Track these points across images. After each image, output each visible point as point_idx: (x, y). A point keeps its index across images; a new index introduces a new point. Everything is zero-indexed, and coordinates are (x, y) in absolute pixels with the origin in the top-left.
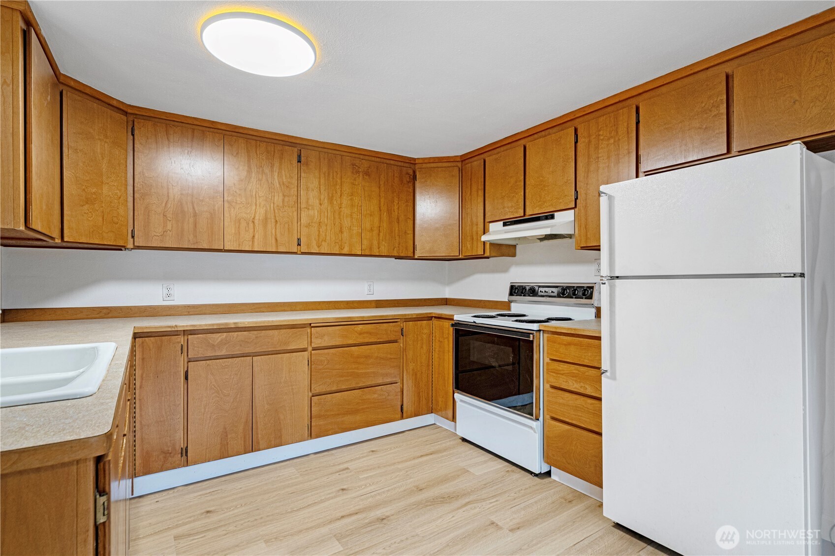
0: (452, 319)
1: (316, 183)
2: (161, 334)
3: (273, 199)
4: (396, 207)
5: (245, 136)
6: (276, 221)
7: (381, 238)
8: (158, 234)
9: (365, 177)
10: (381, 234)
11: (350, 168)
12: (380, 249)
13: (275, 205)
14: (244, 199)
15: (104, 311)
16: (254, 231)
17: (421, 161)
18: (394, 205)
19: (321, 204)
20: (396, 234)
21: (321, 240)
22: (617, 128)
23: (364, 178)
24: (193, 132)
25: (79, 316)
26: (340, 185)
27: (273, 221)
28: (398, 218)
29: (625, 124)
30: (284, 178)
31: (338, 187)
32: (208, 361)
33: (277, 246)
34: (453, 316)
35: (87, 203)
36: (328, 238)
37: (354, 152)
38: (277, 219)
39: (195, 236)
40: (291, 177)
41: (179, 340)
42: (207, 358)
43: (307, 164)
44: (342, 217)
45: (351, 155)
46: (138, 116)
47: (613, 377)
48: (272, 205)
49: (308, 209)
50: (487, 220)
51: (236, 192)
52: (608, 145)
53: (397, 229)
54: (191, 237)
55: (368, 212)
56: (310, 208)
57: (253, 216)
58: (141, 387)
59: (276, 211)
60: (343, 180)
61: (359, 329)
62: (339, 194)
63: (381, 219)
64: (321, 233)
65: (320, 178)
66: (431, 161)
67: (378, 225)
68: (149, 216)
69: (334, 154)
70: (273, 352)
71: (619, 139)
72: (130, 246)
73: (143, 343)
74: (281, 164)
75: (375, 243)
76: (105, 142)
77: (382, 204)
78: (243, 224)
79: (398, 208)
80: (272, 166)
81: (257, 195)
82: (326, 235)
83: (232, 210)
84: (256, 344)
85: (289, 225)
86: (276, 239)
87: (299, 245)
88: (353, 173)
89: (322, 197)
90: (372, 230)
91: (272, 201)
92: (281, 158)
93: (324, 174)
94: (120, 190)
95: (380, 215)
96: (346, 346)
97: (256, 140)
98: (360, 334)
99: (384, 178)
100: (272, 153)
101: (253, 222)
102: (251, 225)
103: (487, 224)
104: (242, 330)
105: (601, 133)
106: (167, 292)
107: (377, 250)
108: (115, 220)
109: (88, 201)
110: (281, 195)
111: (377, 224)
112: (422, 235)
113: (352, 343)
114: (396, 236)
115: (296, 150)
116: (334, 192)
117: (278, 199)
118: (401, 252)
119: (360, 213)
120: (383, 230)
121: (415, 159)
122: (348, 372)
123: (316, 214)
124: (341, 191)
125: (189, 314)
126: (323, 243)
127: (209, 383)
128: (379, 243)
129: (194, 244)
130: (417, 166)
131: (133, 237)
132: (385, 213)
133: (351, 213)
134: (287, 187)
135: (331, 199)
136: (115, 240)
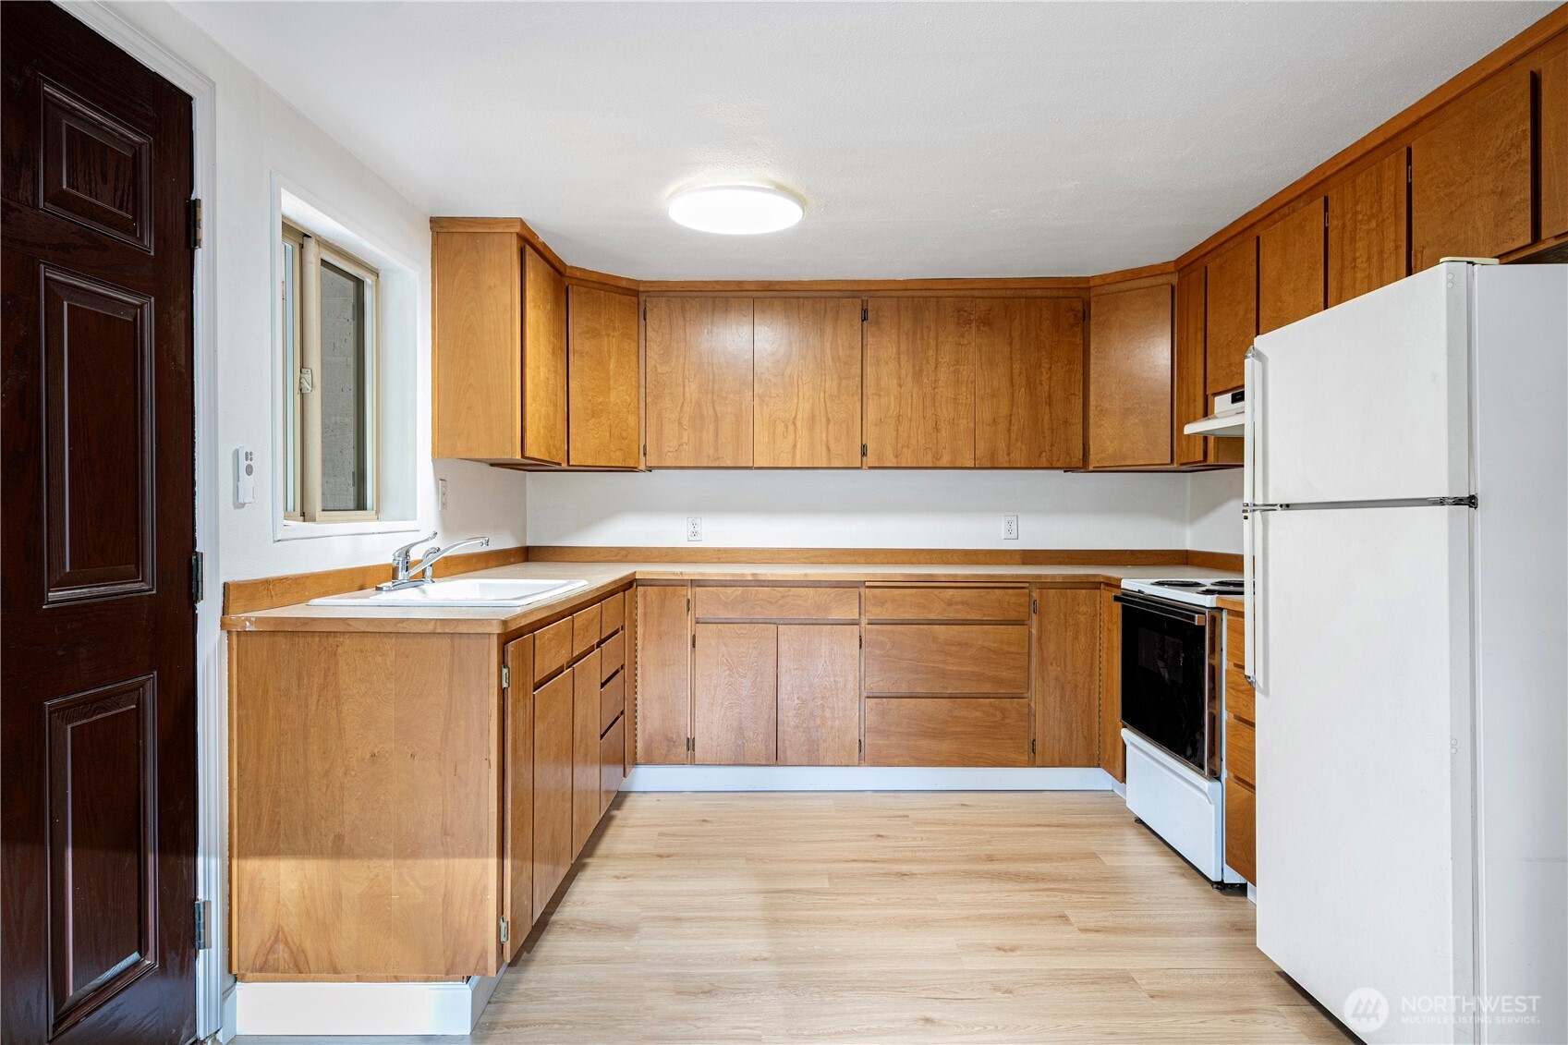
0: (1119, 587)
1: (892, 351)
2: (664, 583)
3: (823, 384)
4: (1045, 377)
5: (783, 294)
6: (828, 420)
7: (1013, 435)
8: (672, 450)
9: (982, 328)
10: (1014, 428)
11: (952, 316)
12: (1012, 455)
13: (827, 395)
14: (781, 391)
15: (623, 553)
16: (796, 437)
17: (1098, 282)
18: (1041, 372)
19: (900, 386)
20: (1046, 426)
21: (900, 445)
22: (1381, 197)
23: (978, 330)
24: (714, 302)
25: (596, 558)
26: (934, 348)
27: (824, 419)
28: (1049, 397)
29: (1392, 188)
30: (840, 349)
31: (931, 353)
32: (719, 625)
33: (829, 459)
34: (1120, 580)
35: (593, 417)
36: (913, 441)
37: (961, 287)
38: (830, 416)
39: (717, 450)
40: (852, 348)
41: (685, 593)
42: (718, 621)
43: (878, 323)
44: (937, 404)
45: (956, 293)
46: (651, 294)
47: (1266, 693)
48: (822, 395)
49: (880, 395)
50: (1209, 392)
51: (770, 380)
52: (1368, 232)
53: (1047, 418)
54: (711, 451)
55: (989, 391)
56: (882, 394)
57: (793, 415)
58: (643, 649)
59: (828, 404)
60: (940, 340)
61: (948, 596)
62: (933, 365)
63: (1013, 400)
64: (901, 433)
65: (899, 342)
66: (1118, 279)
67: (1009, 413)
68: (662, 425)
69: (923, 297)
70: (808, 622)
71: (1384, 220)
72: (642, 467)
73: (645, 592)
74: (835, 328)
75: (1002, 445)
76: (613, 336)
77: (1016, 371)
78: (780, 428)
79: (1050, 377)
80: (822, 335)
81: (800, 383)
82: (909, 437)
83: (765, 407)
84: (782, 606)
85: (848, 424)
86: (828, 448)
87: (864, 454)
88: (958, 324)
89: (903, 372)
90: (995, 422)
91: (823, 389)
92: (836, 319)
93: (907, 334)
94: (630, 396)
95: (1013, 394)
96: (926, 622)
97: (799, 298)
98: (950, 604)
99: (1021, 324)
100: (823, 313)
101: (794, 424)
102: (791, 428)
103: (1210, 398)
104: (763, 584)
105: (1359, 208)
106: (692, 529)
107: (1006, 458)
108: (624, 434)
109: (595, 414)
110: (835, 376)
111: (1004, 411)
112: (1101, 425)
113: (936, 618)
114: (1046, 430)
115: (859, 301)
116: (925, 362)
117: (831, 384)
118: (1055, 458)
119: (971, 394)
120: (1019, 420)
121: (1087, 279)
122: (927, 667)
123: (893, 403)
124: (936, 358)
125: (719, 561)
126: (905, 450)
127: (720, 655)
128: (1009, 447)
129: (715, 460)
130: (1093, 293)
131: (645, 454)
132: (1023, 389)
133: (955, 395)
134: (845, 363)
135: (917, 375)
136: (624, 460)
